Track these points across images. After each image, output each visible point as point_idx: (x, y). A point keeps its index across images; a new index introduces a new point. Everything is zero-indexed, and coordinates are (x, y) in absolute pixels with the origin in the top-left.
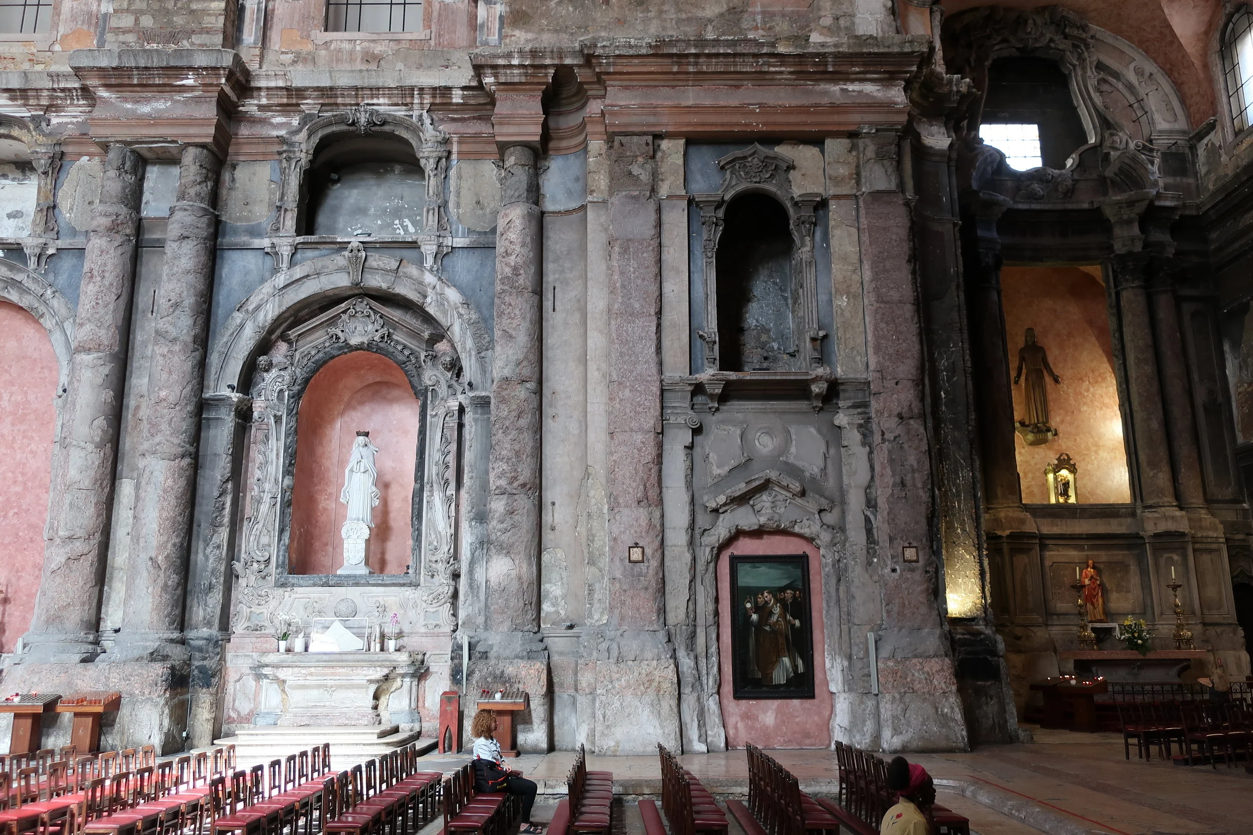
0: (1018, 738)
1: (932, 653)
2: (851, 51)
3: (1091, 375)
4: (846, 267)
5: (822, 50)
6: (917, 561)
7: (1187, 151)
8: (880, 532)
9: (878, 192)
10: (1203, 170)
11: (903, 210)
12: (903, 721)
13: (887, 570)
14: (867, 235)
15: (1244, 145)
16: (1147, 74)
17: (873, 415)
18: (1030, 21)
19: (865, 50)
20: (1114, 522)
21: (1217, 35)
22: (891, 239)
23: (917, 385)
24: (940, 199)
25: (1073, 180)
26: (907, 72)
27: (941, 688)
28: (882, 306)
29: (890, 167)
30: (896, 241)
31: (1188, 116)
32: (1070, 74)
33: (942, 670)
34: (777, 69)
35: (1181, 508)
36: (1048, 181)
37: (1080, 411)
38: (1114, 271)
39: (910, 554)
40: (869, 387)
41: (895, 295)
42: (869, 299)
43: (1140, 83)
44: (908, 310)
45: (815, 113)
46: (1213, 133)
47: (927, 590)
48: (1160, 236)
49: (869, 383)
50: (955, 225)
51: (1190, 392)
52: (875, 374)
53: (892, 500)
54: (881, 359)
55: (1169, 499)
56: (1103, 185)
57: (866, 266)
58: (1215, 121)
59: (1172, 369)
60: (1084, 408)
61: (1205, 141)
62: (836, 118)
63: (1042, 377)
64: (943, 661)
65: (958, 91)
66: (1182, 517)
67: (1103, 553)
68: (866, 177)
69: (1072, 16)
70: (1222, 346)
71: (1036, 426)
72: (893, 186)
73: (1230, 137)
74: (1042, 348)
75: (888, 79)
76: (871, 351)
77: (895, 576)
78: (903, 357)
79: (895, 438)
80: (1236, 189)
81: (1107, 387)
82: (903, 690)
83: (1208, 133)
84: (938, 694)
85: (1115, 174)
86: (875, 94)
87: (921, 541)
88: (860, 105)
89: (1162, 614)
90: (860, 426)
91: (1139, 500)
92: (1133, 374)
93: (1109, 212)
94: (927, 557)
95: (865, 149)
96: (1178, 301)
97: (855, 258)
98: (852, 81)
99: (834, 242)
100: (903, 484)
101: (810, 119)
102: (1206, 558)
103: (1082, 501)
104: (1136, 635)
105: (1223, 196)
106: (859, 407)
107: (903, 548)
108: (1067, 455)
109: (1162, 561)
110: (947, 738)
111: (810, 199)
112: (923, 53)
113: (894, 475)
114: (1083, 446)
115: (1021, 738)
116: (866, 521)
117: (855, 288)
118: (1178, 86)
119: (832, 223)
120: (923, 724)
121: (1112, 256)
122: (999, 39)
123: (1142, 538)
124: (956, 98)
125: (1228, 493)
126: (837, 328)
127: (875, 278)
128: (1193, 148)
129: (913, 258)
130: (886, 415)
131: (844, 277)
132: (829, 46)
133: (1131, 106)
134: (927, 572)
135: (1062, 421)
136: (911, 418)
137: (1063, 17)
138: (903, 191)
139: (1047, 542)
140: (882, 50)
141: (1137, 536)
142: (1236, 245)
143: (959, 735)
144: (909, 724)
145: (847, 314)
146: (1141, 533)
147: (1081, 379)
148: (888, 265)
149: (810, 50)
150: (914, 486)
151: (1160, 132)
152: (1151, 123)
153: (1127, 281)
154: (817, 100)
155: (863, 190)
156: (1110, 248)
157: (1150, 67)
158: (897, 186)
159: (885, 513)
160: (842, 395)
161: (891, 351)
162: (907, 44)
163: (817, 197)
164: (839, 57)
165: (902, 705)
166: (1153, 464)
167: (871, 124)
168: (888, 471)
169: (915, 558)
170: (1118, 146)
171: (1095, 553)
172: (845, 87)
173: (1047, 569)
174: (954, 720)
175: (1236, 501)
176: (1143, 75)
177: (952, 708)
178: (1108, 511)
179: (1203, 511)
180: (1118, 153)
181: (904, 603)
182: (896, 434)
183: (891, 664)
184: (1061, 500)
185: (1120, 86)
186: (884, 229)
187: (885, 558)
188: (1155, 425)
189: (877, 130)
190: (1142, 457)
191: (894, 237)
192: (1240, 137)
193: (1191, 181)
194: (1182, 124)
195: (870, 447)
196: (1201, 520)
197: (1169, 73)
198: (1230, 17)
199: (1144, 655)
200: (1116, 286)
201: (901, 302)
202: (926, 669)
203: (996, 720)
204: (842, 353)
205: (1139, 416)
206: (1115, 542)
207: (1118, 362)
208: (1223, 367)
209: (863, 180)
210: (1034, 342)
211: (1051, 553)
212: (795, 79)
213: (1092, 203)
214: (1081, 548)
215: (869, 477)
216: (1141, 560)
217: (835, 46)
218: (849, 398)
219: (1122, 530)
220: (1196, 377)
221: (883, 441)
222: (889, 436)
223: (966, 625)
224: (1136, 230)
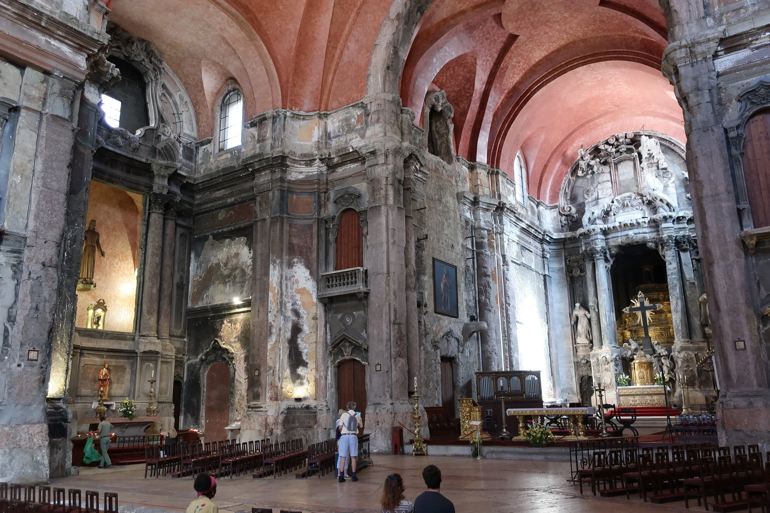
0: (70, 473)
1: (36, 421)
2: (60, 20)
3: (121, 255)
4: (24, 157)
5: (41, 10)
6: (36, 360)
7: (194, 149)
8: (14, 339)
9: (57, 116)
10: (200, 161)
11: (70, 134)
12: (9, 467)
13: (15, 365)
14: (44, 140)
15: (223, 157)
16: (184, 101)
17: (25, 260)
18: (135, 44)
19: (69, 25)
20: (123, 342)
21: (222, 98)
22: (60, 149)
23: (58, 246)
24: (87, 133)
25: (140, 143)
26: (91, 50)
27: (39, 444)
28: (46, 190)
29: (67, 103)
30: (62, 151)
31: (198, 131)
32: (148, 83)
33: (41, 432)
34: (5, 6)
35: (158, 338)
36: (126, 139)
37: (110, 275)
38: (150, 200)
39: (33, 355)
40: (25, 241)
41: (55, 185)
42: (37, 183)
43: (181, 104)
44: (62, 198)
45: (23, 47)
46: (209, 145)
47: (39, 379)
48: (176, 190)
49: (26, 238)
50: (92, 151)
51: (172, 275)
52: (32, 234)
53: (27, 318)
54: (38, 224)
55: (154, 333)
56: (154, 152)
57: (40, 161)
58: (212, 139)
59: (168, 261)
60: (113, 274)
61: (204, 147)
62: (39, 57)
63: (94, 251)
64: (42, 426)
65: (112, 74)
66: (159, 343)
67: (113, 360)
68: (50, 103)
69: (156, 52)
70: (190, 254)
71: (85, 279)
72: (66, 116)
73: (217, 151)
74: (98, 233)
75: (79, 49)
76: (31, 217)
77: (20, 369)
78: (53, 226)
79: (38, 277)
80: (216, 178)
81: (128, 264)
82: (12, 446)
83: (206, 144)
84: (35, 448)
85: (162, 148)
86: (68, 54)
87: (42, 347)
88: (57, 57)
89: (139, 396)
90: (14, 265)
91: (138, 332)
92: (149, 260)
93: (155, 168)
94: (44, 358)
95: (53, 85)
96: (177, 225)
97: (32, 153)
98: (55, 39)
99: (19, 138)
100: (37, 309)
101: (21, 50)
102: (165, 366)
103: (106, 329)
104: (129, 408)
105: (209, 178)
106: (15, 252)
107: (29, 351)
108: (103, 300)
109: (144, 366)
110: (37, 476)
111: (9, 103)
112: (104, 44)
113: (31, 302)
114: (108, 296)
115: (72, 473)
116: (5, 331)
117: (28, 173)
118: (197, 114)
119: (19, 124)
120: (22, 468)
121: (151, 192)
122: (116, 45)
123: (136, 353)
124: (109, 77)
125: (179, 332)
126: (10, 196)
127: (45, 170)
128: (197, 148)
129: (70, 166)
130: (34, 261)
131: (22, 163)
132: (46, 10)
133: (174, 114)
134: (42, 367)
135: (100, 279)
136: (50, 267)
137: (152, 50)
138: (72, 121)
139: (84, 352)
140: (80, 30)
141: (134, 352)
142: (209, 205)
143: (44, 474)
144: (12, 469)
145: (19, 189)
146: (137, 350)
147: (115, 257)
148: (54, 165)
149: (33, 6)
150: (44, 311)
151: (185, 134)
152: (182, 127)
153: (156, 208)
154: (29, 40)
155: (47, 111)
156: (151, 188)
157: (187, 98)
158: (69, 117)
159: (21, 327)
160: (4, 242)
161: (46, 220)
162: (96, 34)
163: (15, 103)
164: (51, 20)
165: (10, 457)
166: (150, 313)
167: (61, 72)
168: (29, 299)
169: (36, 358)
170: (166, 133)
171: (109, 360)
172: (49, 40)
173: (81, 368)
174: (42, 464)
175: (182, 337)
176: (182, 100)
177: (43, 456)
178: (120, 336)
179: (168, 341)
180: (166, 138)
181: (22, 388)
182: (39, 275)
183: (7, 429)
184: (95, 327)
185: (171, 101)
186: (57, 141)
187: (15, 357)
188: (155, 291)
189: (64, 77)
190: (145, 307)
191: (62, 148)
192: (222, 152)
193: (193, 165)
194: (195, 134)
195: (18, 281)
196: (166, 345)
197: (194, 105)
198: (229, 92)
199: (131, 419)
200: (149, 210)
201: (58, 191)
202: (30, 432)
203: (60, 463)
204: (10, 213)
205: (147, 284)
206: (121, 354)
207: (140, 252)
208: (189, 266)
209: (48, 104)
210: (94, 229)
211: (85, 358)
212: (16, 19)
213: (147, 160)
214: (102, 357)
215: (13, 301)
216: (133, 366)
217: (51, 12)
218: (9, 245)
219: (126, 348)
220: (176, 269)
221: (29, 278)
222: (33, 276)
223: (52, 402)
224: (166, 182)
